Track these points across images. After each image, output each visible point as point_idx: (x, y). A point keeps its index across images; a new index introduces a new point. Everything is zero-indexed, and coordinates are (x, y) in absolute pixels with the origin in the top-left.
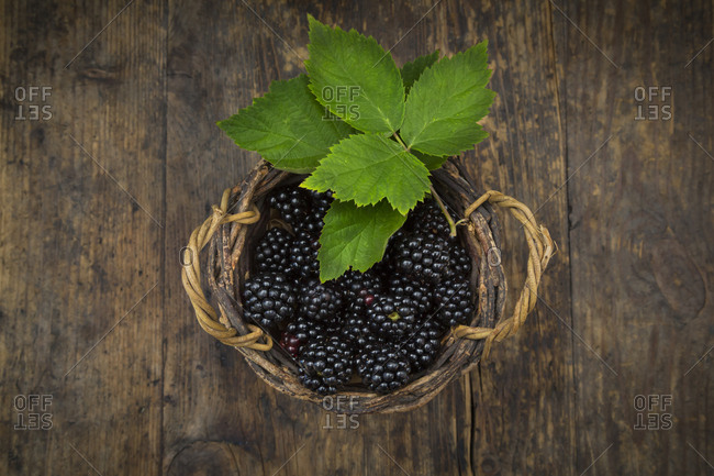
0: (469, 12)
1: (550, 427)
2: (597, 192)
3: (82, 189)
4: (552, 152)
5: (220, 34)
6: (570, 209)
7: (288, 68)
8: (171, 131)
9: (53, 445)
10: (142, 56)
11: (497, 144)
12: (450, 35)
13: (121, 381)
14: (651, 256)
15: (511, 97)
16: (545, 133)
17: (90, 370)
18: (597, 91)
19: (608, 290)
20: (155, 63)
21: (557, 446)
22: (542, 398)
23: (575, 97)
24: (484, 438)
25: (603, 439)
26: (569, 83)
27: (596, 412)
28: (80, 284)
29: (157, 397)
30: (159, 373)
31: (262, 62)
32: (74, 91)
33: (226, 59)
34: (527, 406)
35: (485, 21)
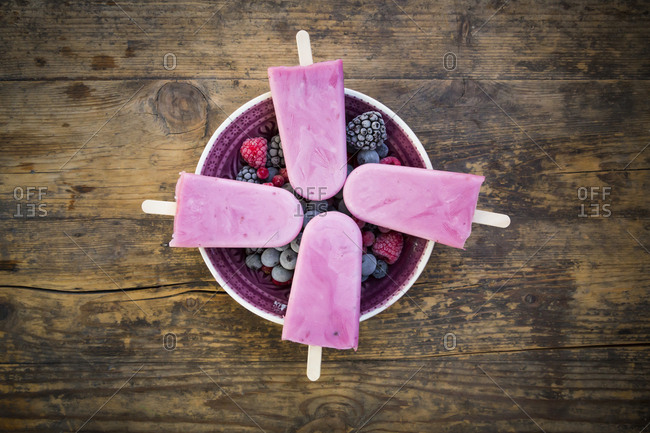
0: (506, 294)
1: (216, 345)
2: (378, 381)
4: (407, 350)
5: (494, 117)
6: (365, 361)
7: (468, 165)
8: (424, 82)
9: (206, 5)
10: (478, 61)
11: (412, 312)
12: (490, 280)
13: (248, 50)
14: (333, 416)
15: (446, 322)
16: (420, 346)
18: (449, 383)
20: (473, 70)
21: (204, 349)
22: (236, 340)
23: (445, 367)
24: (209, 300)
25: (209, 380)
26: (456, 364)
27: (227, 376)
28: (316, 20)
29: (236, 74)
30: (254, 76)
31: (472, 147)
32: (452, 14)
33: (475, 121)
34: (231, 330)
35: (501, 305)
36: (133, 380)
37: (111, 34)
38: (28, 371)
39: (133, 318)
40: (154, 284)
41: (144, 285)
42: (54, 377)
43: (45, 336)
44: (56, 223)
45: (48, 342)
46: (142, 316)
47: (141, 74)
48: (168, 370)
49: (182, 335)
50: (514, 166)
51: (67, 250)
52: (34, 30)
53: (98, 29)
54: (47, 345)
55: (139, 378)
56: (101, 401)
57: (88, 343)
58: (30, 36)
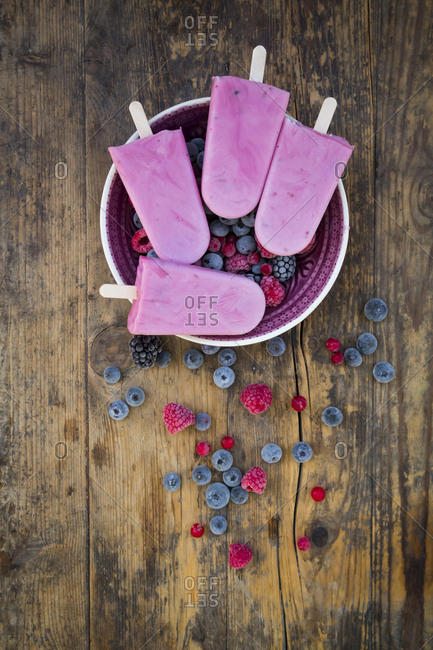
0: (308, 16)
1: (356, 319)
2: (397, 151)
3: (24, 146)
4: (365, 121)
5: (123, 29)
6: (376, 164)
7: (174, 57)
8: (89, 105)
9: (12, 327)
10: (66, 46)
12: (293, 33)
13: (57, 285)
15: (337, 80)
16: (361, 107)
17: (36, 277)
18: (400, 76)
20: (75, 51)
21: (360, 331)
22: (351, 298)
23: (384, 81)
24: (310, 326)
25: (392, 327)
26: (380, 69)
28: (26, 215)
29: (82, 297)
30: (84, 281)
31: (155, 52)
32: (17, 73)
33: (128, 49)
34: (340, 304)
35: (320, 21)
36: (390, 404)
37: (42, 422)
38: (380, 507)
39: (328, 402)
40: (293, 381)
41: (295, 391)
42: (386, 482)
43: (345, 489)
45: (350, 487)
46: (326, 394)
47: (82, 392)
50: (174, 8)
52: (38, 499)
53: (37, 435)
54: (353, 489)
55: (389, 396)
56: (411, 436)
57: (352, 448)
58: (45, 502)
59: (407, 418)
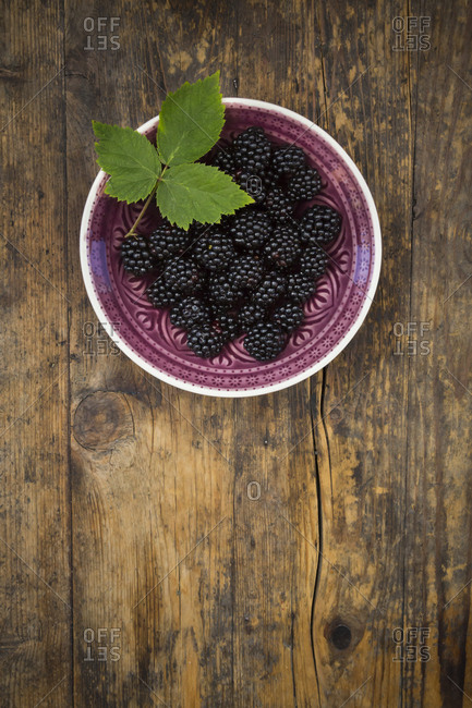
0: (334, 20)
1: (388, 385)
2: (439, 187)
4: (402, 150)
6: (414, 201)
7: (172, 71)
8: (70, 128)
10: (42, 57)
11: (354, 143)
12: (317, 42)
13: (34, 342)
15: (369, 100)
16: (397, 133)
17: (9, 332)
18: (445, 95)
19: (443, 272)
20: (54, 63)
21: (392, 400)
22: (382, 361)
23: (425, 101)
24: (332, 392)
25: (430, 394)
26: (420, 87)
27: (426, 373)
29: (64, 355)
30: (65, 335)
31: (149, 64)
33: (117, 61)
34: (368, 368)
35: (348, 28)
36: (426, 485)
37: (18, 501)
38: (413, 604)
39: (352, 482)
40: (312, 458)
41: (314, 469)
42: (420, 576)
43: (372, 584)
44: (238, 568)
45: (378, 581)
46: (350, 473)
47: (64, 468)
48: (417, 442)
49: (374, 426)
50: (173, 11)
51: (270, 558)
52: (13, 588)
53: (11, 517)
54: (382, 583)
55: (425, 478)
56: (452, 523)
57: (380, 536)
58: (21, 593)
59: (447, 502)
